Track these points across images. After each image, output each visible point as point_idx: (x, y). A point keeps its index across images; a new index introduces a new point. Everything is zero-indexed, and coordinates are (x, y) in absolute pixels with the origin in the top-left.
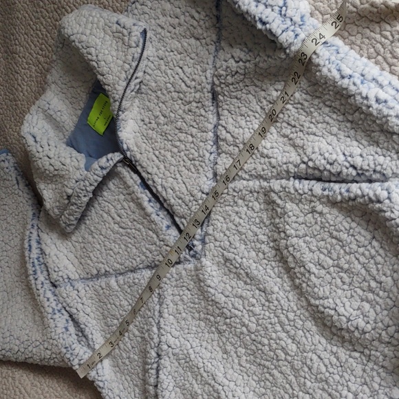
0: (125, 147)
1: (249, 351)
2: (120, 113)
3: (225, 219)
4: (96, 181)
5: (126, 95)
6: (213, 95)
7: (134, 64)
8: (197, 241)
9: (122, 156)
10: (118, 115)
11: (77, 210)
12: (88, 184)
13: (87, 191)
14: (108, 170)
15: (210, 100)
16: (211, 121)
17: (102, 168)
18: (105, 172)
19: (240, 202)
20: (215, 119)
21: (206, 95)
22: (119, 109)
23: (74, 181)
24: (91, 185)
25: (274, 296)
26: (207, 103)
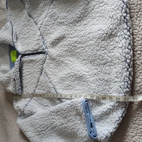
0: (20, 52)
1: (71, 56)
2: (14, 43)
3: (47, 35)
4: (18, 67)
5: (13, 38)
6: (29, 16)
7: (12, 30)
8: (45, 49)
9: (21, 55)
10: (14, 44)
11: (18, 81)
12: (16, 69)
13: (17, 72)
14: (19, 61)
15: (29, 17)
16: (32, 21)
17: (17, 62)
18: (19, 62)
19: (46, 27)
20: (33, 20)
21: (28, 17)
22: (13, 43)
23: (13, 73)
24: (17, 69)
25: (65, 35)
26: (29, 19)
